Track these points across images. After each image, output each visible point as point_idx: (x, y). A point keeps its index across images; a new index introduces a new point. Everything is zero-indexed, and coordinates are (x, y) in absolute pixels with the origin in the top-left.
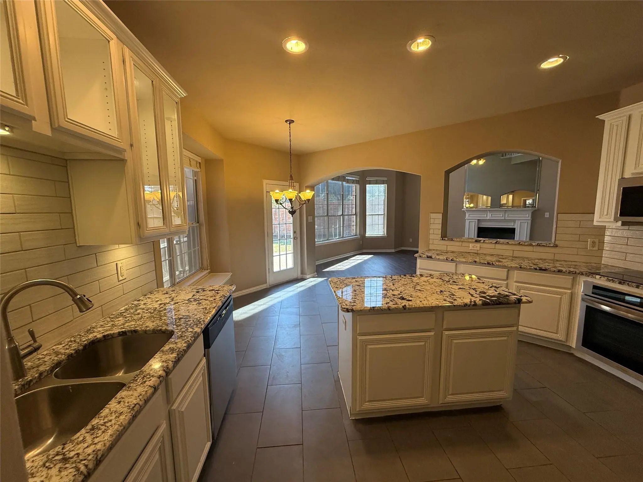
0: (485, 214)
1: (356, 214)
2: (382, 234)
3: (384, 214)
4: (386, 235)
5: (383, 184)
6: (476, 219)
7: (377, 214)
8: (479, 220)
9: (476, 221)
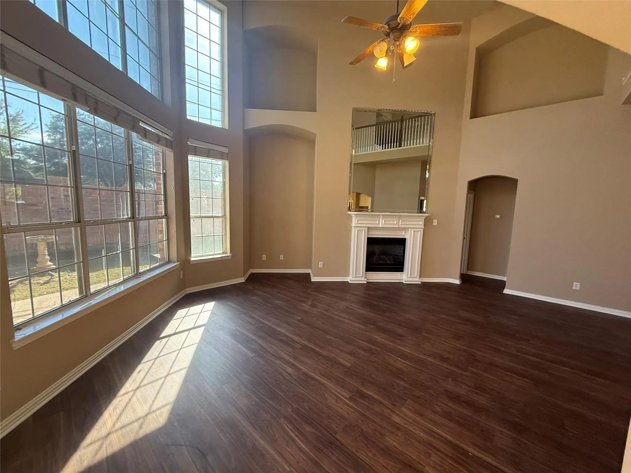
0: (377, 221)
1: (166, 216)
2: (222, 252)
3: (224, 216)
4: (229, 255)
5: (222, 159)
6: (366, 227)
7: (210, 215)
8: (368, 228)
9: (366, 229)
